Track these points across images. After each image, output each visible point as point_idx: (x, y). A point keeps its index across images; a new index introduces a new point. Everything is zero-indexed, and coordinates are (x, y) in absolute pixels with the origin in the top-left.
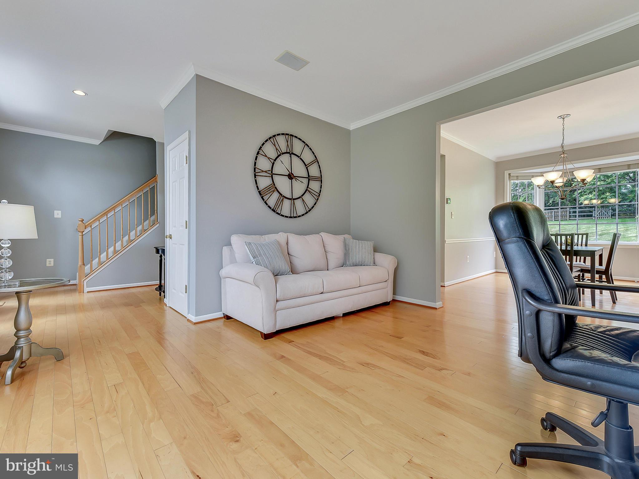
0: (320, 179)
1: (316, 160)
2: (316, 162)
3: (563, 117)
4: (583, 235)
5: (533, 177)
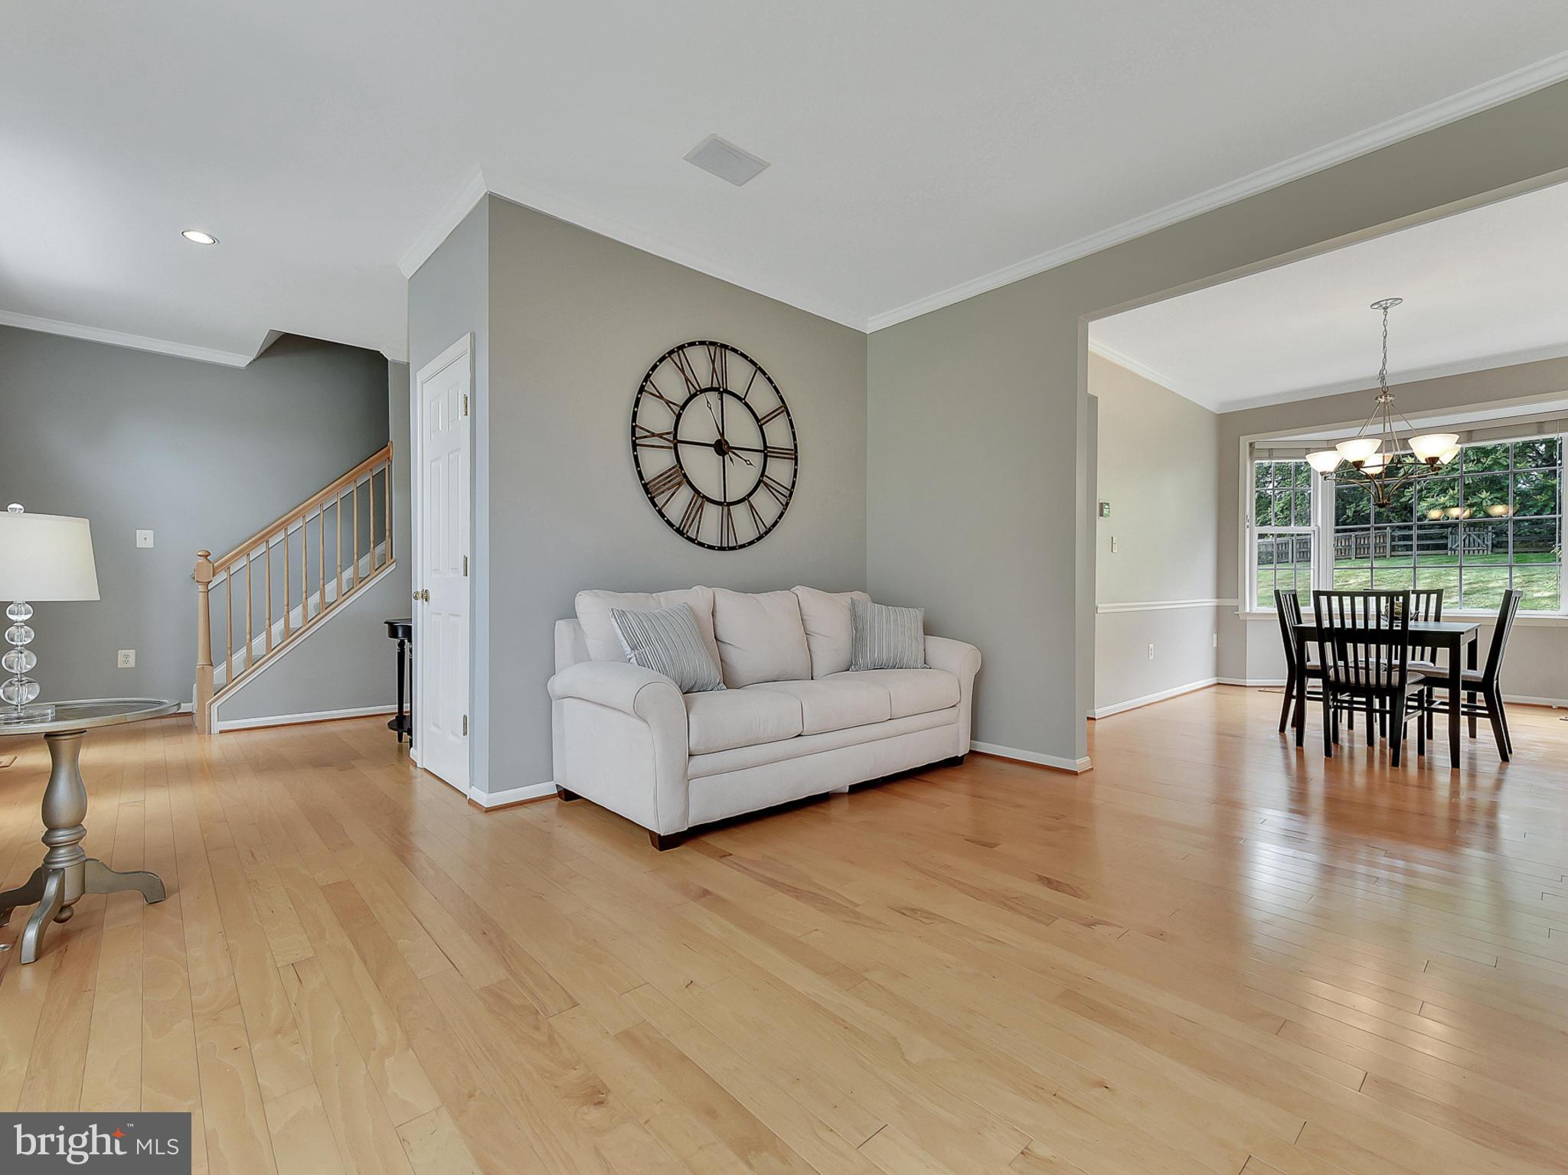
0: (793, 455)
1: (784, 409)
2: (782, 412)
3: (1384, 306)
4: (1429, 593)
5: (1308, 451)
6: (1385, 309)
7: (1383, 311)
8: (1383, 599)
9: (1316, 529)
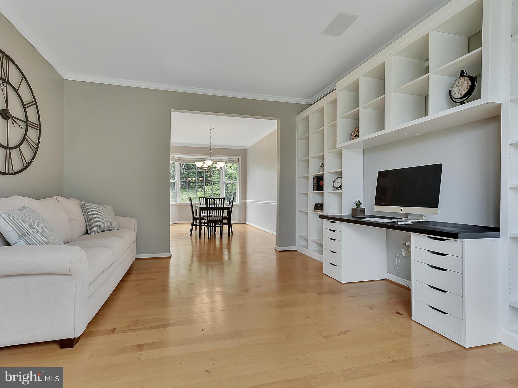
0: (38, 127)
1: (34, 103)
2: (33, 104)
3: (211, 129)
4: (222, 198)
5: (195, 161)
6: (211, 130)
7: (210, 130)
8: (210, 199)
9: (176, 181)
